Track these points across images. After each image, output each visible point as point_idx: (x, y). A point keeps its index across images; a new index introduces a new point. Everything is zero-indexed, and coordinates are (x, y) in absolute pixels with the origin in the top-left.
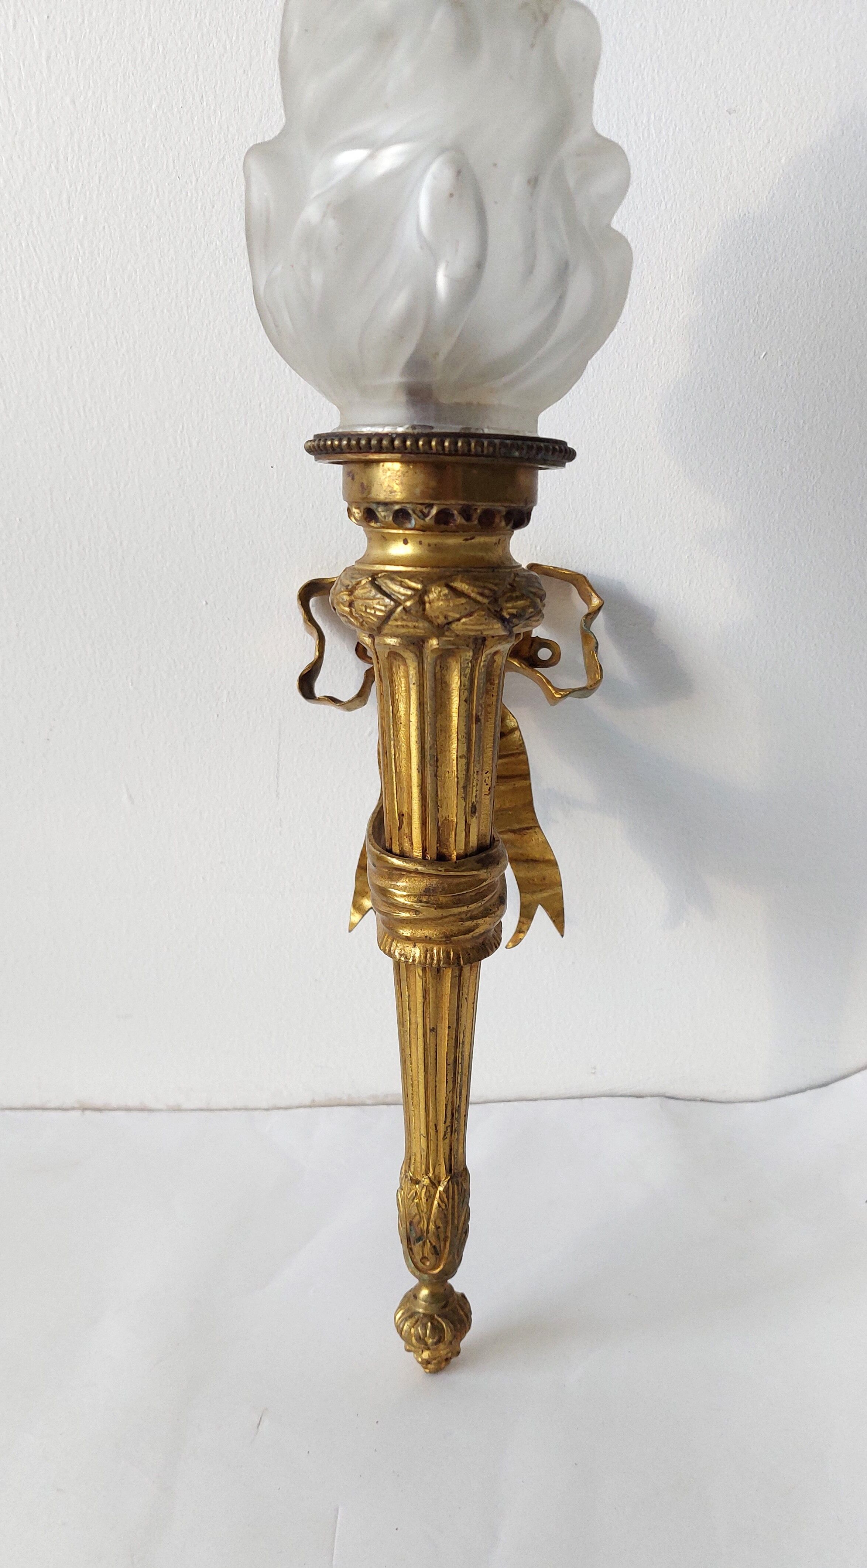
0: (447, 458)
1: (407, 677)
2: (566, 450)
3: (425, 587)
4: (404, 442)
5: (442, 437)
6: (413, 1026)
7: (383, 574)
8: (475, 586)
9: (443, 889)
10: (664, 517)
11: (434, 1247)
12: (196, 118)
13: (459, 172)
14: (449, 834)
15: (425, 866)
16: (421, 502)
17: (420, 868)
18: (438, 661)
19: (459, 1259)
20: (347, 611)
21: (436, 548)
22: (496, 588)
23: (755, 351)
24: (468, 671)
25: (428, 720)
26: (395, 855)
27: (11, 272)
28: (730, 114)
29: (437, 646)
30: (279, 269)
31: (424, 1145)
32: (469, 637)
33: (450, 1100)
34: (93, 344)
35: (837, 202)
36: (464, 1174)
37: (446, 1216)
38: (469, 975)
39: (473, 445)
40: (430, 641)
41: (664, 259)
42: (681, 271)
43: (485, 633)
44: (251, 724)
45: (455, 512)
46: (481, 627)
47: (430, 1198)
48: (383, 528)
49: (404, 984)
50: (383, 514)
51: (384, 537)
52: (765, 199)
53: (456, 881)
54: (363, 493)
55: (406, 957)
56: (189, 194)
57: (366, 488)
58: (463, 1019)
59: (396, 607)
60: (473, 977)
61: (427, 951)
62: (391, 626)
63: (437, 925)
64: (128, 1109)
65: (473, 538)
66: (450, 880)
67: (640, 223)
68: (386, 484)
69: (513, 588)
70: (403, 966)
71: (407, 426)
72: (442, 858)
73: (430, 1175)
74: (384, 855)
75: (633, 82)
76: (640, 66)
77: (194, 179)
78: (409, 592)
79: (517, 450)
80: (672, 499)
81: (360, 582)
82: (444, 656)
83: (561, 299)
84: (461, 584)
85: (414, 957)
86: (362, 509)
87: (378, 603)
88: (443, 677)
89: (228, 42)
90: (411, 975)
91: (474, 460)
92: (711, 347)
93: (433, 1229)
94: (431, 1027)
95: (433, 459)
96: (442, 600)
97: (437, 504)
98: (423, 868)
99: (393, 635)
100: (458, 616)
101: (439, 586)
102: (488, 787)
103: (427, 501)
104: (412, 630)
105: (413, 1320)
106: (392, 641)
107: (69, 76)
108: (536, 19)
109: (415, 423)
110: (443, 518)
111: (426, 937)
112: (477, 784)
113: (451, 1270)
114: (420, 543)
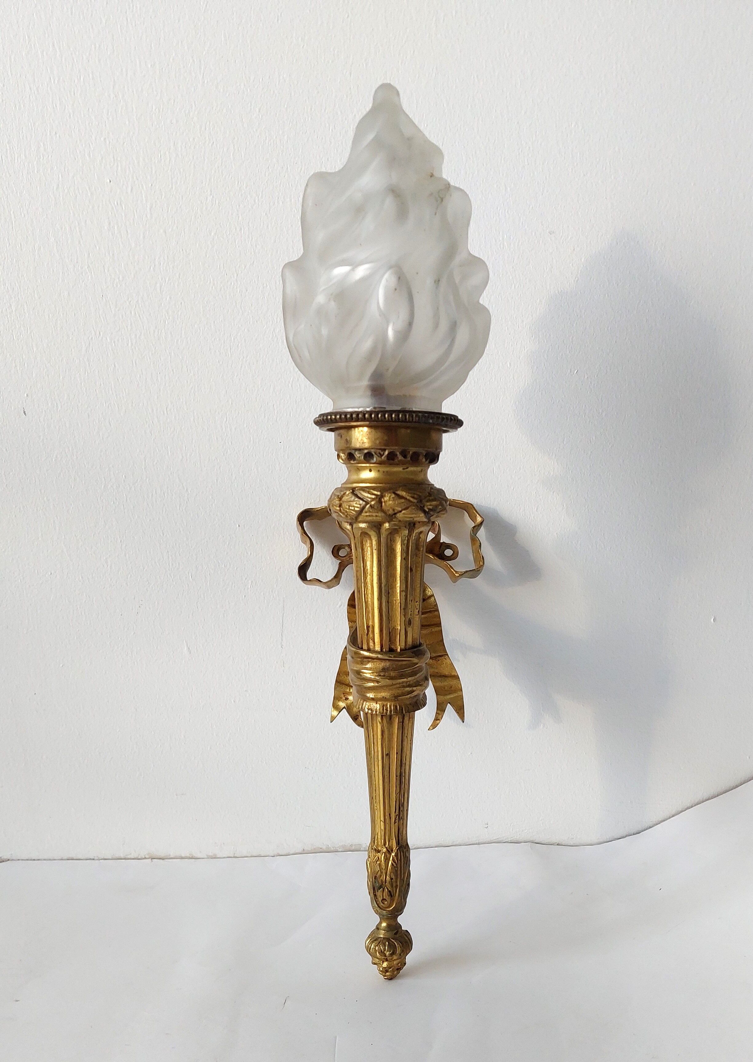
0: (394, 424)
1: (371, 546)
2: (458, 421)
3: (382, 493)
4: (371, 415)
5: (391, 412)
6: (376, 754)
7: (358, 488)
8: (409, 493)
9: (393, 668)
10: (520, 469)
11: (390, 891)
12: (237, 240)
13: (399, 278)
14: (396, 637)
15: (382, 655)
16: (379, 448)
17: (379, 656)
18: (389, 537)
19: (405, 903)
20: (338, 510)
21: (387, 473)
22: (420, 494)
23: (571, 369)
24: (406, 542)
25: (383, 570)
26: (365, 650)
27: (125, 329)
28: (551, 234)
29: (388, 527)
30: (302, 326)
31: (383, 828)
32: (406, 522)
33: (398, 799)
34: (173, 370)
35: (616, 283)
36: (407, 847)
37: (396, 871)
38: (408, 722)
39: (407, 416)
40: (385, 525)
41: (514, 317)
42: (525, 324)
43: (415, 519)
44: (266, 601)
45: (398, 453)
46: (413, 516)
47: (387, 860)
48: (358, 463)
49: (370, 728)
50: (358, 455)
51: (358, 469)
52: (573, 282)
53: (400, 663)
54: (347, 444)
55: (372, 710)
56: (233, 284)
57: (348, 442)
58: (405, 749)
59: (366, 505)
60: (410, 724)
61: (384, 706)
62: (364, 516)
63: (390, 690)
64: (182, 858)
65: (407, 468)
66: (396, 663)
67: (500, 297)
68: (360, 439)
69: (430, 495)
70: (369, 716)
71: (371, 408)
72: (391, 650)
73: (387, 846)
74: (358, 650)
75: (493, 218)
76: (498, 208)
77: (235, 275)
78: (373, 497)
79: (431, 419)
80: (524, 458)
81: (346, 493)
82: (393, 533)
83: (453, 341)
84: (401, 492)
85: (376, 709)
86: (346, 454)
87: (356, 503)
88: (392, 545)
89: (256, 198)
90: (375, 722)
91: (409, 424)
92: (544, 368)
93: (389, 880)
94: (387, 753)
95: (387, 424)
96: (391, 501)
97: (388, 449)
98: (381, 656)
99: (363, 522)
100: (400, 509)
101: (390, 493)
102: (418, 610)
103: (383, 448)
104: (374, 518)
105: (377, 942)
106: (363, 525)
107: (163, 218)
108: (437, 201)
109: (376, 406)
110: (391, 456)
111: (383, 697)
112: (411, 607)
113: (400, 909)
114: (379, 471)
